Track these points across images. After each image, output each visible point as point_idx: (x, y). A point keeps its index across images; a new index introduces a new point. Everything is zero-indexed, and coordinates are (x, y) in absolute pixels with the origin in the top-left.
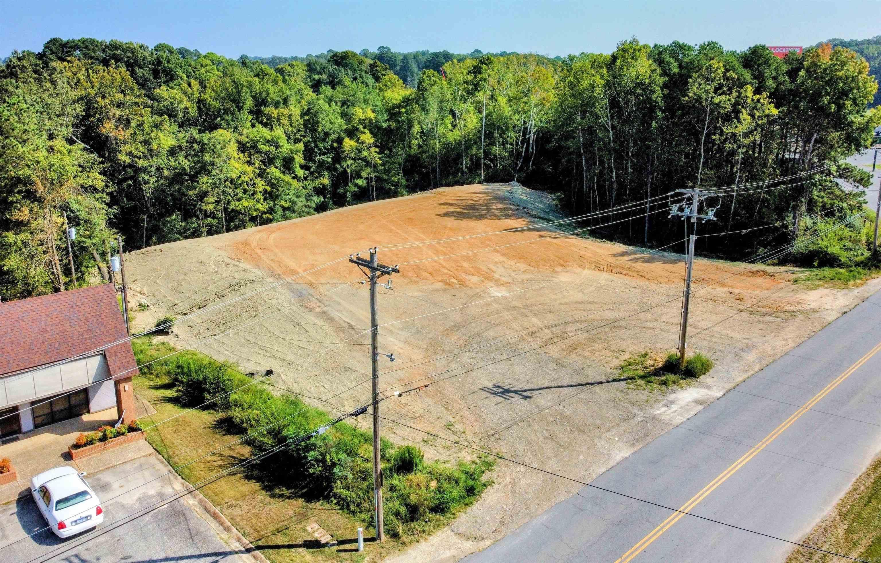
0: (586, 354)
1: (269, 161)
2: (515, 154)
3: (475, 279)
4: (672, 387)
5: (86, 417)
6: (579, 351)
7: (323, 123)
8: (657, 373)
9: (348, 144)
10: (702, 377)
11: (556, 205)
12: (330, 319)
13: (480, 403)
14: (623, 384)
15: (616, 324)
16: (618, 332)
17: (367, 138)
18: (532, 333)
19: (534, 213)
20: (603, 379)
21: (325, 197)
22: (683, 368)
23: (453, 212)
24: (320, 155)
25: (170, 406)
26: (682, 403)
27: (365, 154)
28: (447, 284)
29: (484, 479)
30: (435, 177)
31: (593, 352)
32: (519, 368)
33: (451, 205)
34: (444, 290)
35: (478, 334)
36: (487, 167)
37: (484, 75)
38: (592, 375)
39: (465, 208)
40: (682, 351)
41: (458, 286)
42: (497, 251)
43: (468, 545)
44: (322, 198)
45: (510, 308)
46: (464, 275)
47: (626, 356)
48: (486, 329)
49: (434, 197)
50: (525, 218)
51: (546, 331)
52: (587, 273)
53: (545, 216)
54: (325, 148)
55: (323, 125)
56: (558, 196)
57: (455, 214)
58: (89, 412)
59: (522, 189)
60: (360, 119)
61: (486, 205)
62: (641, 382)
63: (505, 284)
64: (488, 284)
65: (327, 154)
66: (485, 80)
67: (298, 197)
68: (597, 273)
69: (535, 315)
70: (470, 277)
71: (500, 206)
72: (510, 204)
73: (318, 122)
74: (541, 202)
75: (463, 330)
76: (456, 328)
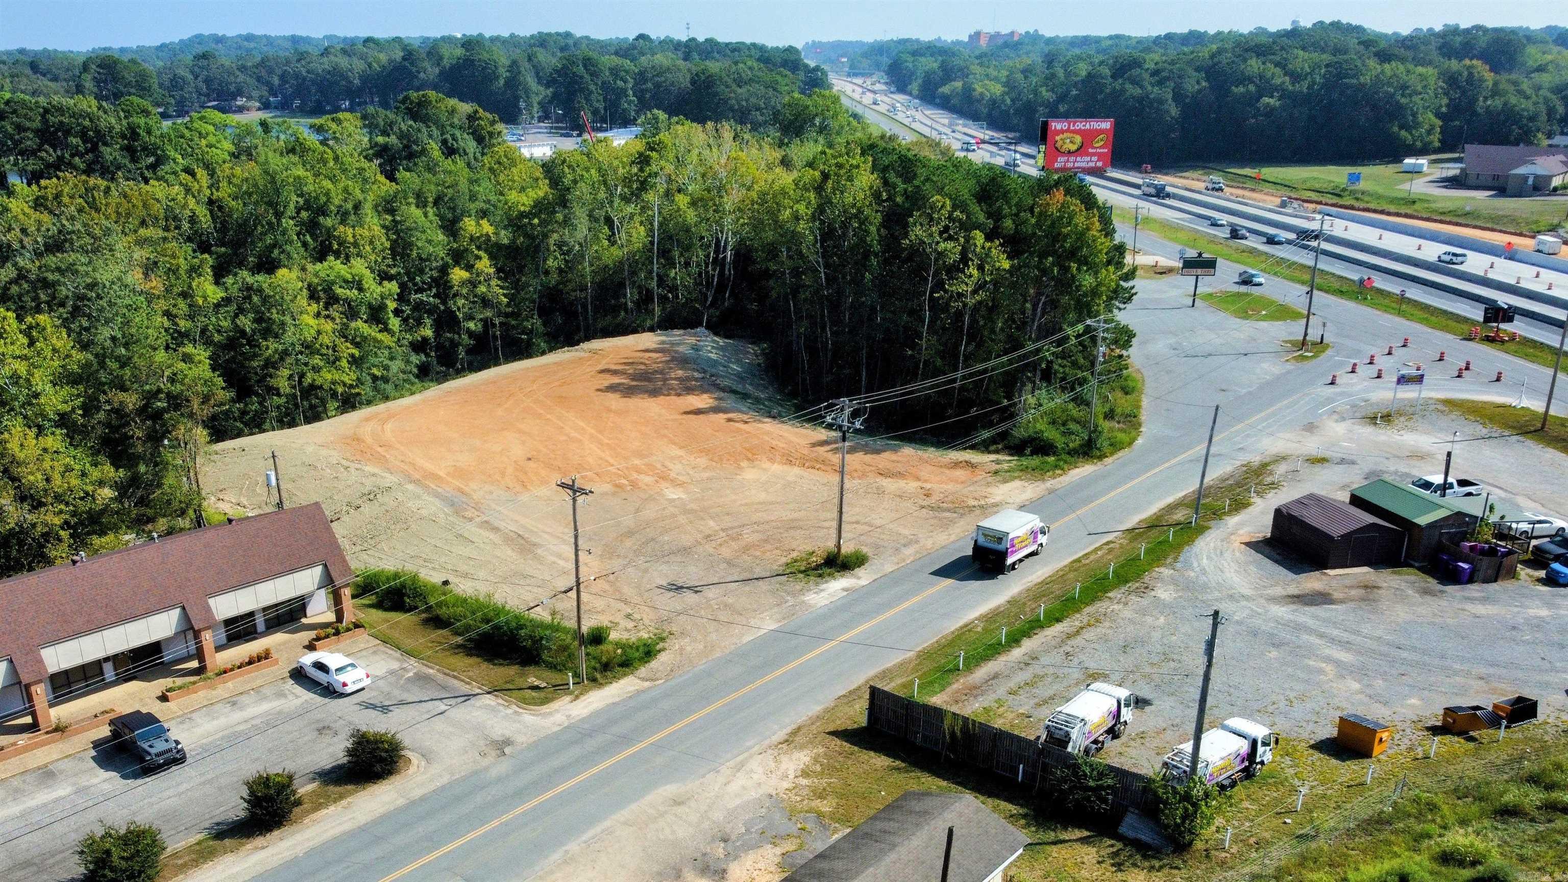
0: (758, 553)
1: (352, 313)
2: (703, 280)
3: (648, 479)
4: (827, 578)
5: (304, 621)
6: (752, 552)
7: (420, 244)
8: (817, 567)
9: (458, 275)
10: (857, 570)
11: (759, 365)
12: (496, 529)
13: (655, 598)
14: (784, 578)
15: (794, 524)
16: (792, 533)
17: (484, 265)
18: (709, 536)
19: (726, 383)
20: (768, 574)
21: (427, 355)
22: (839, 562)
23: (620, 384)
24: (416, 292)
25: (374, 611)
26: (831, 590)
27: (482, 289)
28: (617, 486)
29: (658, 647)
30: (586, 319)
31: (764, 553)
32: (692, 569)
33: (615, 372)
34: (614, 494)
35: (653, 539)
36: (663, 299)
37: (654, 168)
38: (758, 572)
39: (634, 377)
40: (839, 546)
41: (629, 488)
42: (675, 444)
43: (647, 684)
44: (423, 358)
45: (686, 512)
46: (635, 475)
47: (794, 555)
48: (661, 534)
49: (589, 359)
50: (712, 392)
51: (723, 534)
52: (777, 468)
53: (739, 388)
54: (424, 283)
55: (418, 248)
56: (763, 350)
57: (621, 388)
58: (305, 616)
59: (714, 341)
60: (472, 236)
61: (661, 372)
62: (801, 576)
63: (682, 485)
64: (664, 484)
65: (425, 290)
66: (656, 174)
67: (392, 358)
68: (786, 468)
69: (712, 518)
70: (642, 477)
71: (680, 373)
72: (694, 370)
73: (411, 244)
74: (739, 362)
75: (637, 536)
76: (630, 533)
